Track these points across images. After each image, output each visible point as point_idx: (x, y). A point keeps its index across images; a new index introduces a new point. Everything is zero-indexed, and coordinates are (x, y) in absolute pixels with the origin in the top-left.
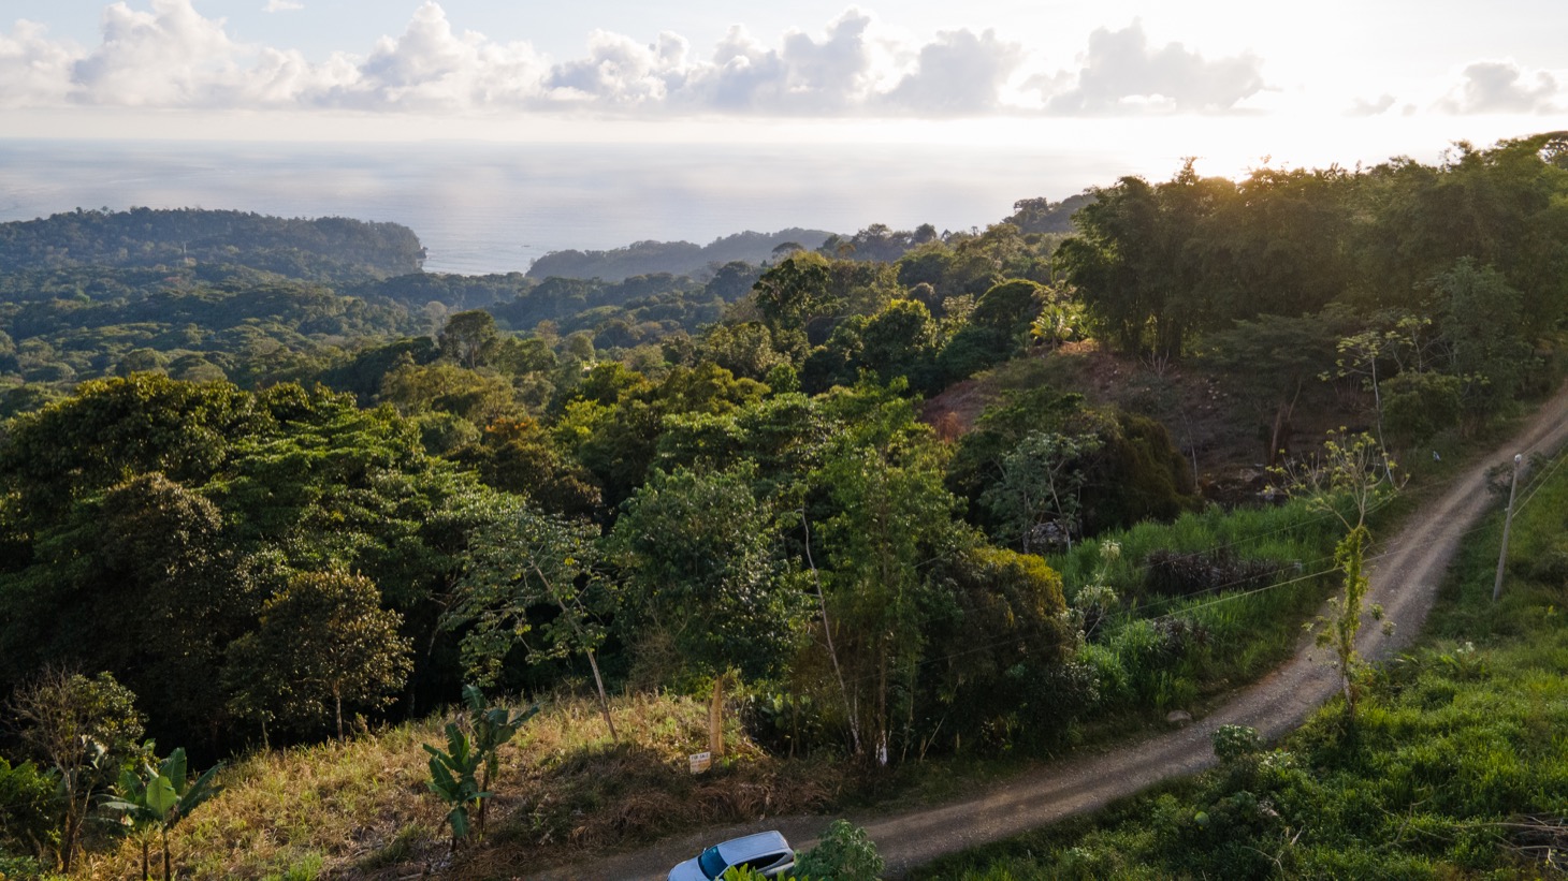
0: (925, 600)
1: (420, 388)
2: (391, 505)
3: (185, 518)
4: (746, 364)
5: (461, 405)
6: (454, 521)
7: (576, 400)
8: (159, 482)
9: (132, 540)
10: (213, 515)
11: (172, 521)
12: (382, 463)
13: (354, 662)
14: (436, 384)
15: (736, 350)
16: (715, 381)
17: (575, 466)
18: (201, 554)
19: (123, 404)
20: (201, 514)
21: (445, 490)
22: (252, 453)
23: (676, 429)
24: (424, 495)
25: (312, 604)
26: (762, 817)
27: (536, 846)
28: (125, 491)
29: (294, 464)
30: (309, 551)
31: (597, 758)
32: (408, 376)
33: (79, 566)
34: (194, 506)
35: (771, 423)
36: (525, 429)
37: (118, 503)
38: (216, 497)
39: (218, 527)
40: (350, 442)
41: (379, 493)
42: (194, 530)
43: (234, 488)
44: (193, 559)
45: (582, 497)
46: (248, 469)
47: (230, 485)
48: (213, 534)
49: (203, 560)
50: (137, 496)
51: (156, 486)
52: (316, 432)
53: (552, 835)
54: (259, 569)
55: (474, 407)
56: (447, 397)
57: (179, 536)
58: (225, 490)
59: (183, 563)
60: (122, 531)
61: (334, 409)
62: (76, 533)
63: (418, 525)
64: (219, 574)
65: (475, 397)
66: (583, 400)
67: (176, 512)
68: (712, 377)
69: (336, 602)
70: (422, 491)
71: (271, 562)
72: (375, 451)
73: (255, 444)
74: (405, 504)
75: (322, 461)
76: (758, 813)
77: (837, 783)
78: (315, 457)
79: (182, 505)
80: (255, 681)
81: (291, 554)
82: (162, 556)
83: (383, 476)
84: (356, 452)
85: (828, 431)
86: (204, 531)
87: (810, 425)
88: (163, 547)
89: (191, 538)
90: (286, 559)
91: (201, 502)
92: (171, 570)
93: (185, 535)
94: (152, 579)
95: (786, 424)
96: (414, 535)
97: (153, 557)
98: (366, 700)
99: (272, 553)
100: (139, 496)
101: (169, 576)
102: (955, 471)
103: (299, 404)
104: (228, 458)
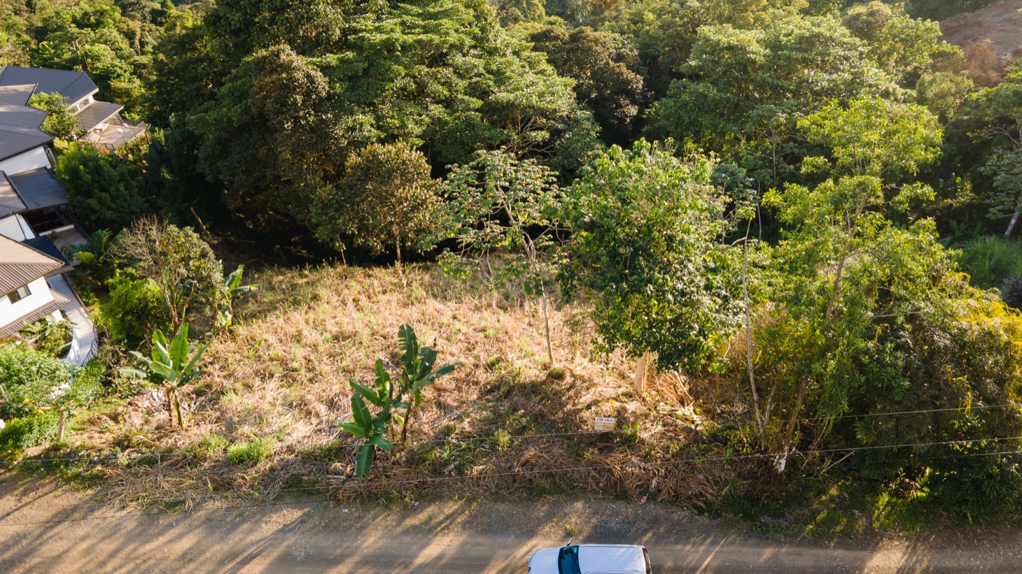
2: (462, 84)
3: (300, 86)
6: (508, 102)
8: (287, 54)
9: (265, 98)
10: (321, 79)
11: (289, 87)
12: (459, 47)
17: (631, 51)
18: (310, 115)
20: (312, 82)
21: (508, 74)
22: (365, 30)
23: (707, 40)
24: (491, 76)
25: (374, 170)
26: (644, 500)
27: (442, 474)
28: (265, 58)
29: (389, 46)
30: (392, 117)
31: (524, 386)
33: (235, 113)
34: (308, 76)
35: (792, 49)
36: (615, 2)
37: (261, 63)
38: (325, 69)
39: (324, 94)
40: (435, 30)
41: (455, 72)
42: (307, 95)
43: (342, 61)
44: (306, 119)
45: (628, 82)
46: (357, 47)
47: (338, 59)
48: (321, 99)
49: (311, 119)
50: (271, 63)
51: (283, 57)
52: (419, 15)
53: (456, 467)
54: (353, 129)
57: (295, 100)
58: (334, 63)
59: (296, 120)
60: (261, 89)
62: (239, 83)
63: (480, 103)
64: (320, 133)
67: (292, 79)
69: (391, 171)
70: (490, 72)
71: (361, 124)
72: (453, 38)
73: (370, 23)
74: (476, 83)
75: (410, 46)
76: (641, 494)
77: (726, 482)
78: (404, 42)
79: (299, 75)
80: (330, 222)
81: (379, 118)
82: (283, 113)
83: (459, 59)
84: (436, 38)
85: (847, 59)
86: (314, 97)
87: (829, 55)
88: (284, 106)
89: (304, 101)
90: (374, 122)
91: (313, 73)
92: (288, 125)
93: (299, 98)
94: (276, 130)
95: (806, 51)
96: (476, 110)
97: (278, 113)
98: (411, 247)
99: (366, 119)
100: (272, 65)
101: (285, 129)
102: (966, 117)
104: (345, 36)
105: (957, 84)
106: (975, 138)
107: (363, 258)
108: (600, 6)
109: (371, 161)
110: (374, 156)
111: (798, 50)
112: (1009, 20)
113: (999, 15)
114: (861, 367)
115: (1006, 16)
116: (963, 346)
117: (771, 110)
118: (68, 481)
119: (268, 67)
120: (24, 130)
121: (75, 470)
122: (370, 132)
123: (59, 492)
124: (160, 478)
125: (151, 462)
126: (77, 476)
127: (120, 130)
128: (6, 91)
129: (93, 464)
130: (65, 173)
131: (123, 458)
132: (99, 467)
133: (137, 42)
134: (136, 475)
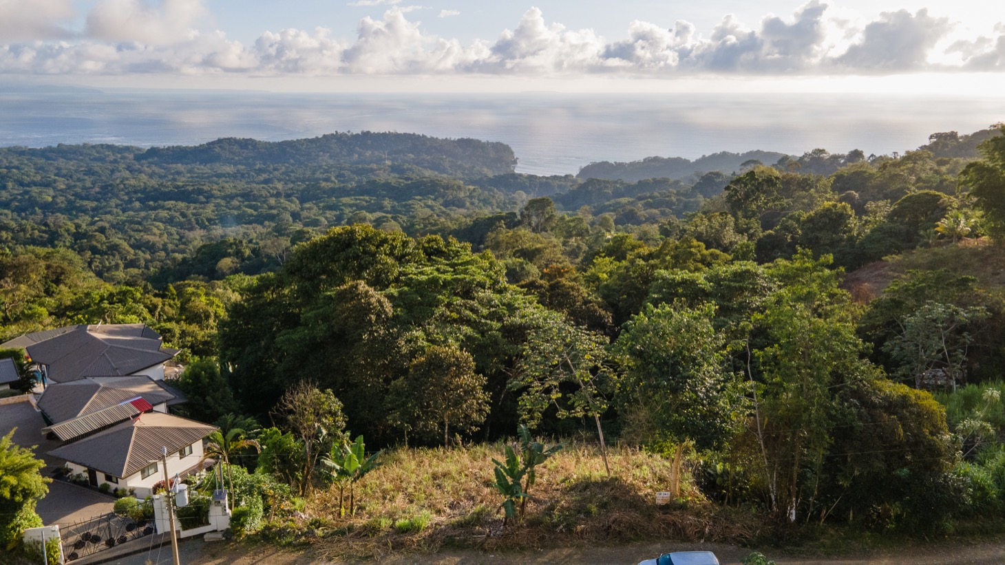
0: (833, 412)
1: (507, 243)
2: (485, 311)
3: (374, 308)
4: (715, 240)
5: (530, 255)
6: (520, 324)
7: (600, 256)
8: (363, 286)
9: (347, 318)
10: (388, 307)
11: (367, 309)
12: (482, 285)
13: (457, 403)
14: (517, 241)
15: (709, 230)
16: (692, 250)
17: (597, 298)
18: (381, 329)
19: (349, 241)
20: (382, 306)
21: (516, 305)
22: (411, 274)
23: (664, 279)
24: (505, 307)
25: (437, 365)
26: (702, 541)
27: (554, 532)
28: (345, 290)
29: (434, 281)
30: (437, 334)
31: (596, 484)
32: (501, 236)
33: (321, 329)
34: (379, 301)
35: (729, 280)
36: (567, 272)
37: (342, 296)
38: (390, 297)
39: (390, 315)
40: (465, 272)
41: (479, 304)
42: (378, 316)
43: (401, 293)
44: (377, 331)
45: (601, 317)
46: (409, 283)
47: (399, 292)
48: (388, 319)
49: (382, 332)
50: (351, 293)
51: (360, 288)
52: (447, 265)
53: (564, 527)
54: (410, 341)
55: (538, 256)
56: (522, 249)
57: (370, 318)
58: (396, 294)
59: (371, 333)
60: (343, 313)
61: (458, 252)
62: (321, 310)
63: (499, 325)
64: (388, 344)
65: (538, 251)
66: (605, 257)
67: (369, 304)
68: (691, 247)
69: (450, 365)
70: (504, 305)
71: (417, 338)
72: (480, 278)
73: (414, 269)
74: (493, 312)
75: (449, 282)
76: (700, 538)
77: (757, 528)
78: (445, 279)
79: (373, 300)
80: (403, 406)
81: (428, 334)
82: (361, 328)
84: (468, 278)
85: (770, 289)
86: (383, 316)
87: (757, 284)
88: (362, 323)
89: (376, 319)
90: (425, 337)
91: (382, 300)
92: (365, 336)
93: (373, 317)
94: (355, 341)
95: (740, 282)
96: (497, 331)
97: (357, 328)
98: (462, 427)
99: (418, 333)
100: (352, 293)
101: (364, 340)
102: (863, 325)
103: (439, 247)
104: (399, 276)
105: (852, 313)
106: (872, 335)
108: (555, 275)
110: (436, 355)
111: (734, 281)
112: (880, 275)
113: (872, 272)
114: (832, 417)
115: (877, 273)
117: (724, 321)
118: (284, 547)
119: (348, 296)
121: (289, 540)
123: (280, 553)
124: (350, 543)
125: (342, 532)
126: (289, 544)
127: (176, 370)
129: (298, 536)
131: (319, 532)
132: (303, 538)
134: (332, 542)
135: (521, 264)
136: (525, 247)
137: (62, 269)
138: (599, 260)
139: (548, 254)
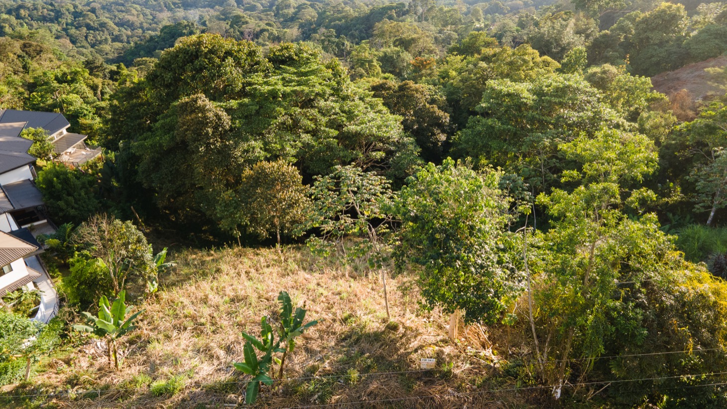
0: (615, 314)
2: (324, 120)
3: (211, 122)
6: (356, 132)
7: (453, 55)
8: (203, 100)
9: (186, 130)
10: (226, 120)
11: (204, 123)
12: (322, 95)
13: (284, 212)
15: (551, 31)
16: (526, 57)
17: (441, 97)
18: (217, 142)
19: (196, 52)
20: (220, 119)
21: (356, 113)
22: (256, 84)
23: (493, 89)
24: (344, 115)
25: (263, 180)
27: (308, 402)
28: (187, 103)
29: (274, 94)
30: (275, 143)
31: (368, 336)
34: (217, 115)
35: (551, 96)
36: (429, 64)
37: (183, 109)
38: (229, 111)
39: (228, 127)
40: (306, 83)
41: (319, 112)
42: (216, 128)
43: (240, 105)
44: (214, 144)
46: (252, 95)
47: (238, 103)
48: (226, 131)
49: (218, 144)
50: (191, 106)
51: (200, 102)
52: (295, 73)
53: (319, 397)
54: (247, 151)
55: (413, 45)
57: (207, 131)
58: (235, 106)
59: (208, 145)
60: (184, 125)
61: (308, 59)
62: (168, 120)
63: (337, 132)
64: (224, 154)
66: (457, 55)
67: (206, 118)
68: (525, 54)
69: (274, 180)
70: (343, 112)
71: (254, 148)
72: (318, 89)
73: (260, 79)
74: (333, 119)
75: (288, 94)
77: (518, 407)
78: (284, 92)
79: (210, 115)
80: (230, 216)
81: (265, 144)
82: (199, 141)
83: (322, 103)
84: (306, 89)
85: (589, 102)
86: (220, 129)
87: (577, 100)
88: (199, 136)
89: (213, 132)
90: (262, 146)
91: (220, 113)
92: (202, 149)
93: (210, 130)
94: (193, 152)
95: (560, 97)
96: (334, 138)
97: (195, 140)
98: (287, 233)
99: (257, 144)
100: (192, 108)
101: (200, 152)
103: (290, 55)
104: (244, 87)
107: (253, 241)
108: (419, 66)
109: (260, 173)
110: (262, 170)
111: (555, 96)
112: (699, 76)
113: (692, 73)
114: (612, 320)
115: (697, 73)
116: (684, 305)
117: (539, 137)
119: (189, 109)
120: (16, 154)
121: (36, 403)
122: (259, 153)
125: (93, 396)
126: (38, 407)
127: (84, 153)
128: (5, 126)
129: (50, 398)
130: (43, 184)
131: (72, 393)
132: (54, 401)
133: (99, 92)
134: (81, 406)
135: (398, 52)
136: (403, 36)
137: (41, 47)
138: (452, 57)
139: (421, 44)
